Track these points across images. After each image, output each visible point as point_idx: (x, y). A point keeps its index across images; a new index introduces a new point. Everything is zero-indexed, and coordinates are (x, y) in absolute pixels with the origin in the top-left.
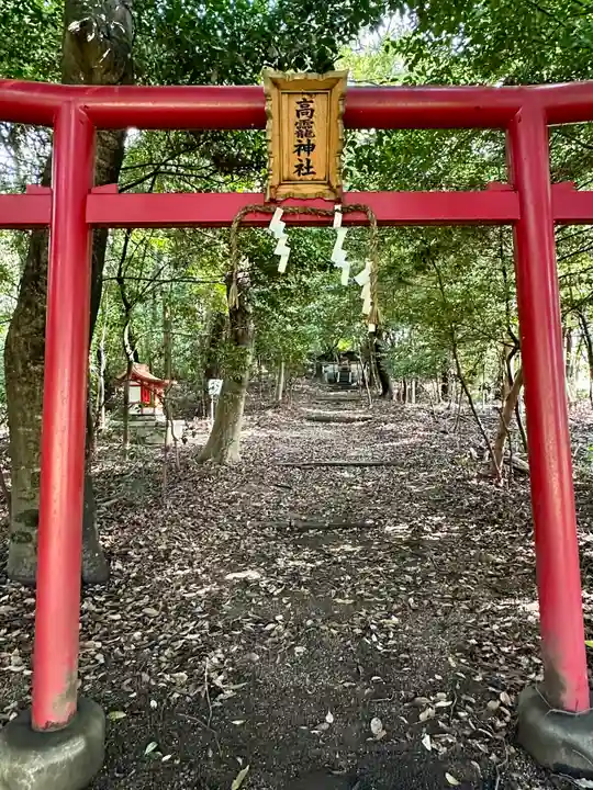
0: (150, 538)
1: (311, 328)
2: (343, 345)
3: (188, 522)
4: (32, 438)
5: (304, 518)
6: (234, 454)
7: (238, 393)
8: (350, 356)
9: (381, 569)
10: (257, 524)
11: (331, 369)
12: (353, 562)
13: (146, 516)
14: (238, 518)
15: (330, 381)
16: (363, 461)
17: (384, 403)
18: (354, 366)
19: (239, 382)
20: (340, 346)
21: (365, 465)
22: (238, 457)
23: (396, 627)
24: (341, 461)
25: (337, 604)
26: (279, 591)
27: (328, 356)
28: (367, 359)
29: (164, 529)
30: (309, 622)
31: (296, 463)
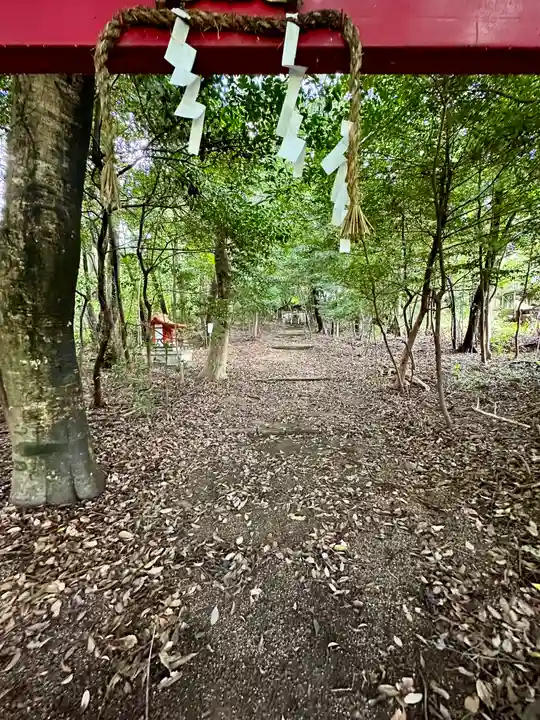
0: (147, 448)
1: (274, 290)
2: (295, 301)
3: (181, 432)
4: (19, 381)
5: (267, 425)
6: (221, 374)
7: (223, 332)
8: (298, 307)
9: (326, 478)
10: (232, 430)
11: (287, 316)
12: (304, 469)
13: (150, 427)
14: (220, 425)
15: (286, 323)
16: (308, 377)
17: (320, 336)
18: (301, 314)
19: (225, 325)
20: (293, 301)
21: (310, 380)
22: (225, 376)
23: (346, 554)
24: (294, 377)
25: (291, 521)
26: (243, 504)
27: (285, 308)
28: (309, 308)
29: (160, 440)
30: (266, 548)
31: (264, 379)
